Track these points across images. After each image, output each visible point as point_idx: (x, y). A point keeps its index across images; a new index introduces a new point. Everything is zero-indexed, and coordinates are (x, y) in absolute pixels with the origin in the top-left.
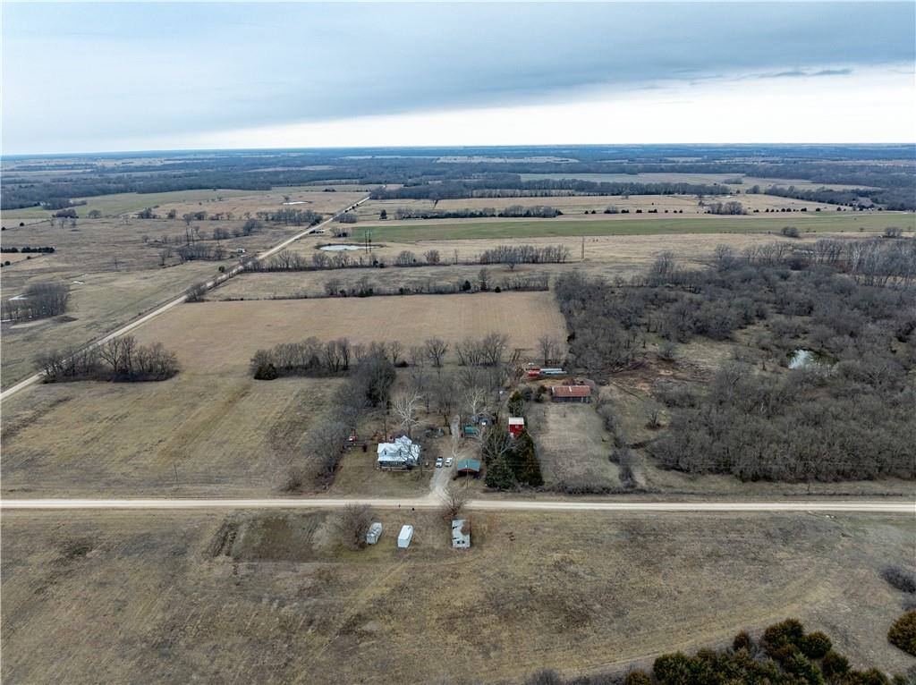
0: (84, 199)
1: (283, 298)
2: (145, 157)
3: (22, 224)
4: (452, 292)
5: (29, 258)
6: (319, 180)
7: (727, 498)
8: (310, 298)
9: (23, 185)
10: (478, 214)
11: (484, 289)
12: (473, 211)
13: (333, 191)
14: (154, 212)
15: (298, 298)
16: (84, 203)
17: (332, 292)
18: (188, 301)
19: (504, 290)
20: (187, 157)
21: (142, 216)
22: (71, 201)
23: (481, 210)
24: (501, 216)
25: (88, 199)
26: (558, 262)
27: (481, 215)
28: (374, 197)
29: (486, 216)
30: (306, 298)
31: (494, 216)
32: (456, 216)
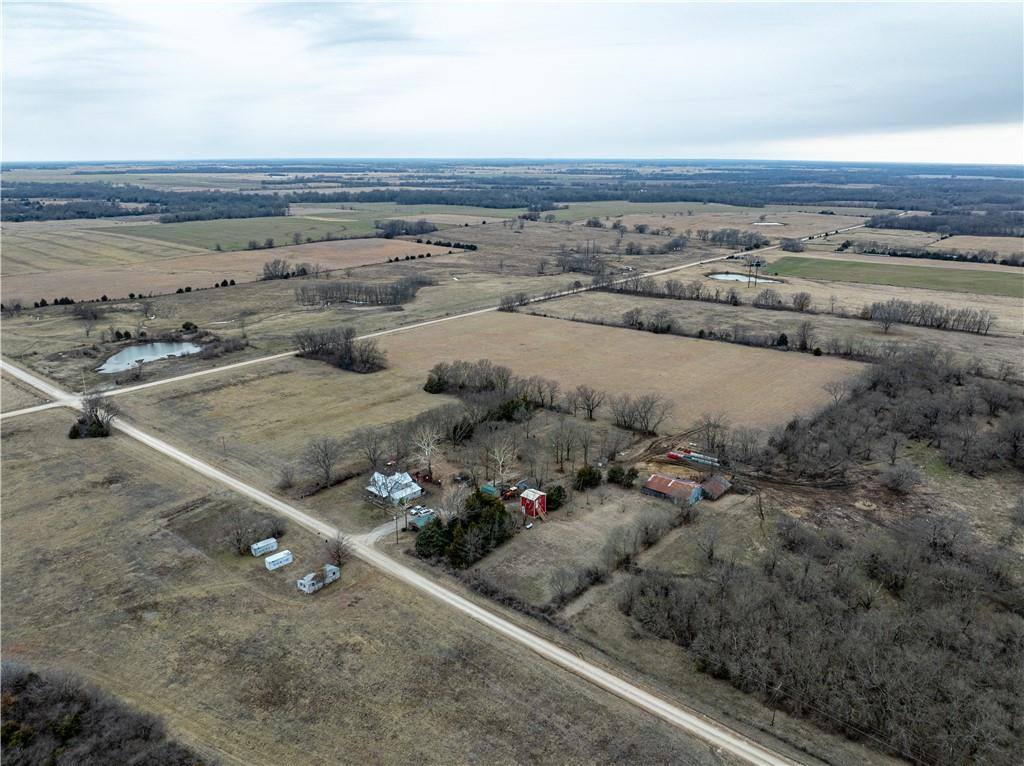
0: (566, 204)
1: (582, 321)
2: (691, 165)
3: (484, 223)
4: (760, 345)
5: (450, 253)
6: (838, 199)
7: (641, 678)
8: (606, 325)
9: (541, 187)
10: (969, 257)
11: (803, 348)
12: (963, 252)
13: (832, 213)
14: (602, 221)
15: (594, 323)
16: (567, 207)
17: (633, 323)
18: (501, 310)
19: (828, 354)
20: (736, 167)
21: (589, 224)
22: (555, 204)
23: (976, 253)
24: (1004, 263)
25: (571, 204)
26: (978, 333)
27: (975, 259)
28: (873, 225)
29: (981, 261)
30: (602, 324)
31: (994, 262)
32: (937, 256)
